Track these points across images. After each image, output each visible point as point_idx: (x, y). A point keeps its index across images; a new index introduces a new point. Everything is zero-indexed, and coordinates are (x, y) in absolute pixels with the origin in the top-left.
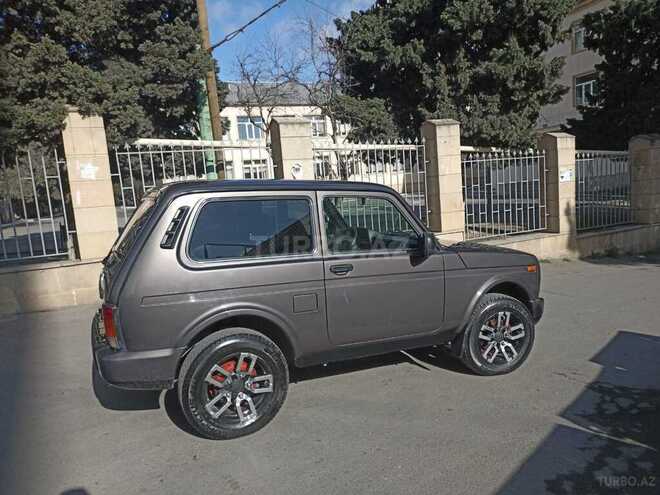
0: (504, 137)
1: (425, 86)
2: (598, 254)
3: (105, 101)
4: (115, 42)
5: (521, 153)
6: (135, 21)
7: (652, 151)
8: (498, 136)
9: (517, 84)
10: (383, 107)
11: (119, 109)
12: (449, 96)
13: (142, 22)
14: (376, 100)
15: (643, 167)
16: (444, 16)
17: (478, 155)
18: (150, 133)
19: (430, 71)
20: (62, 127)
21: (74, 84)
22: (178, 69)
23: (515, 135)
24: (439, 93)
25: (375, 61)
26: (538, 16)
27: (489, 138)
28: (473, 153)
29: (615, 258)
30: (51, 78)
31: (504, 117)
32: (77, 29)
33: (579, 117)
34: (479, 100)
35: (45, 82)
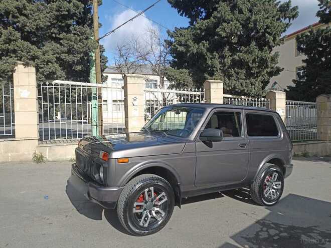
0: (248, 91)
1: (208, 63)
2: (298, 155)
3: (36, 60)
4: (50, 33)
5: (256, 99)
6: (60, 24)
7: (328, 103)
8: (244, 90)
9: (254, 65)
10: (187, 74)
11: (44, 65)
12: (220, 69)
13: (63, 25)
14: (184, 70)
15: (323, 111)
16: (218, 30)
17: (233, 99)
18: (64, 78)
19: (211, 56)
20: (13, 71)
21: (21, 50)
22: (78, 47)
23: (254, 90)
24: (215, 67)
25: (184, 51)
26: (265, 32)
27: (240, 91)
28: (231, 98)
29: (307, 157)
30: (11, 47)
31: (248, 81)
32: (28, 25)
33: (294, 85)
34: (235, 72)
35: (8, 49)
